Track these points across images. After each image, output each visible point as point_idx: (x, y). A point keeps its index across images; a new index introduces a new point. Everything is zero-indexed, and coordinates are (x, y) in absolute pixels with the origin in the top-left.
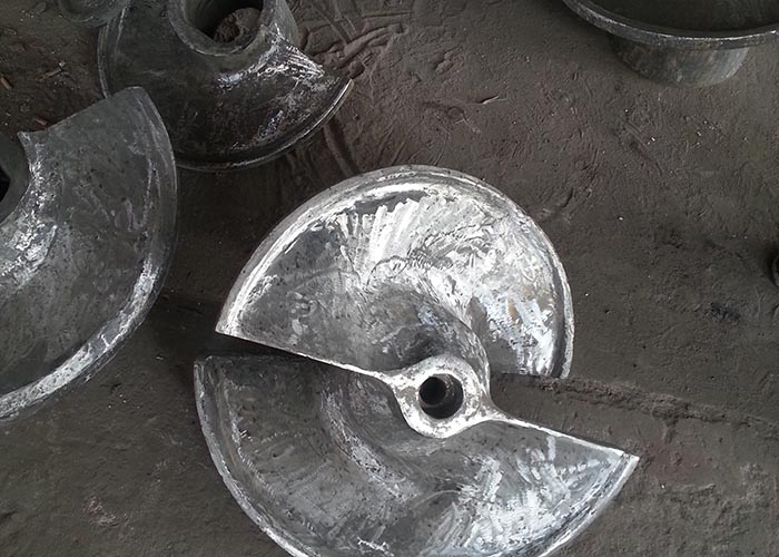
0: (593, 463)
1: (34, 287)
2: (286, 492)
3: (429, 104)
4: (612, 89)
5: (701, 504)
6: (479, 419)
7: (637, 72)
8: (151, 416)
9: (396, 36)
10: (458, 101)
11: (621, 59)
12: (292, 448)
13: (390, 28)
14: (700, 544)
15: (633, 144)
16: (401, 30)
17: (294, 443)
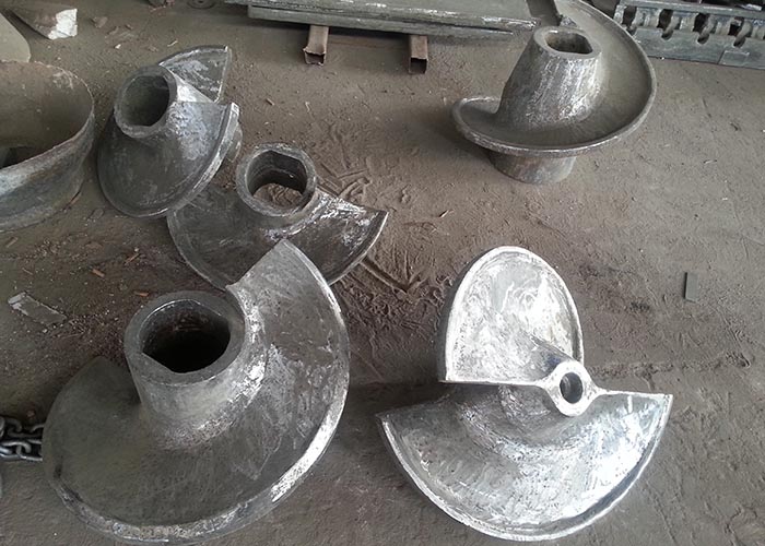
0: (652, 407)
1: (261, 398)
2: (469, 495)
3: (408, 224)
4: (510, 194)
5: (689, 420)
6: (594, 396)
7: (520, 180)
8: (337, 478)
9: (366, 185)
10: (427, 219)
11: (506, 174)
12: (461, 462)
13: (360, 181)
14: (702, 443)
15: (539, 223)
16: (367, 182)
17: (461, 458)
